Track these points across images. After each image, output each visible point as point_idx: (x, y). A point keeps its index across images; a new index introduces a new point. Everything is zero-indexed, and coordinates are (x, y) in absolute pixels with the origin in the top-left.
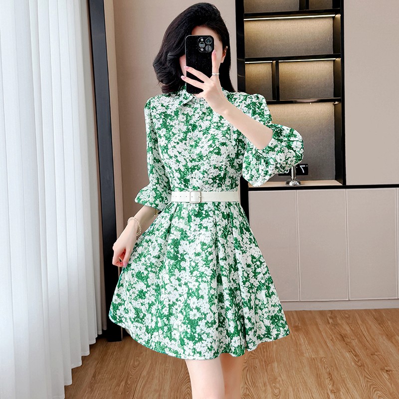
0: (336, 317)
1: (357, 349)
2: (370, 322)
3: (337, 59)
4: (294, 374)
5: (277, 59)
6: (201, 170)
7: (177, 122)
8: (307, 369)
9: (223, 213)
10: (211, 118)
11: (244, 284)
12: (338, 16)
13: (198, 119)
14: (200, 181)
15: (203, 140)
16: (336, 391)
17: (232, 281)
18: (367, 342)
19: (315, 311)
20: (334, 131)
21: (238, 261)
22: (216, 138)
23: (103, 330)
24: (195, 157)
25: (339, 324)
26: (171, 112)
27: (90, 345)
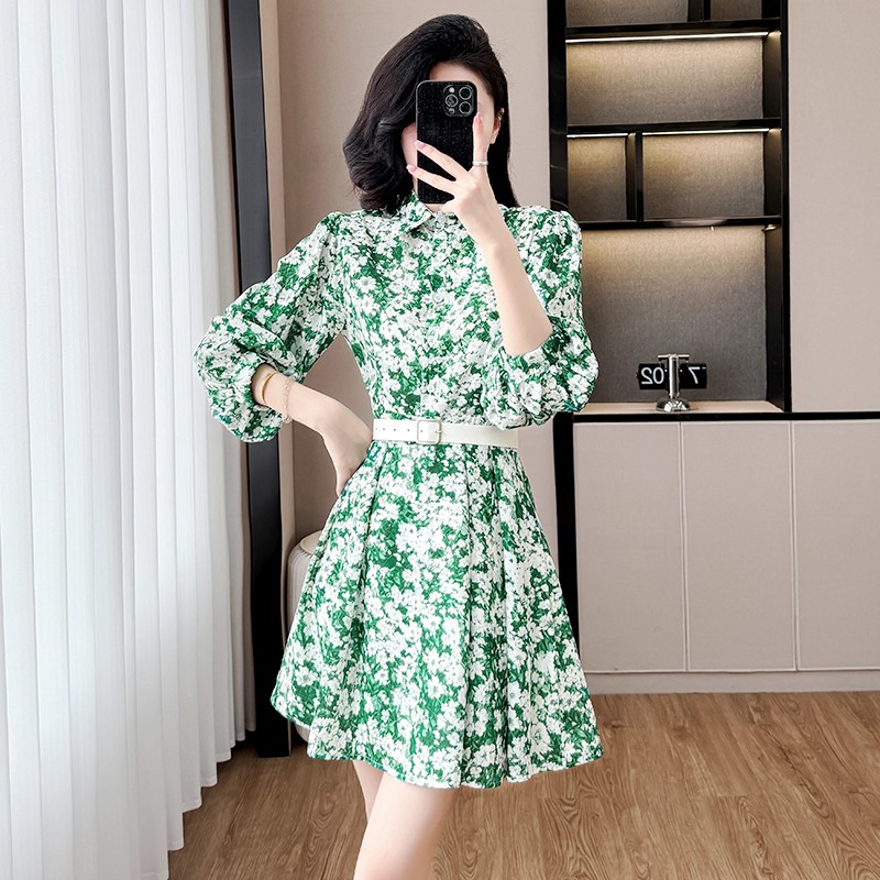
0: (767, 708)
1: (817, 779)
2: (844, 721)
3: (772, 130)
4: (679, 834)
5: (639, 130)
6: (447, 377)
7: (399, 272)
8: (706, 821)
9: (482, 468)
10: (470, 260)
11: (516, 630)
12: (775, 35)
13: (445, 263)
14: (443, 401)
15: (453, 309)
16: (772, 871)
17: (494, 620)
18: (838, 764)
19: (721, 695)
20: (764, 290)
21: (506, 577)
22: (482, 303)
23: (247, 732)
24: (436, 344)
25: (775, 724)
26: (386, 250)
27: (218, 764)
